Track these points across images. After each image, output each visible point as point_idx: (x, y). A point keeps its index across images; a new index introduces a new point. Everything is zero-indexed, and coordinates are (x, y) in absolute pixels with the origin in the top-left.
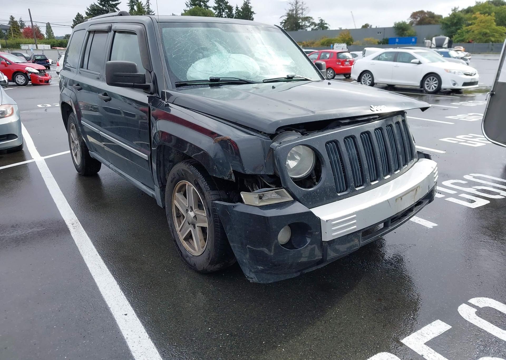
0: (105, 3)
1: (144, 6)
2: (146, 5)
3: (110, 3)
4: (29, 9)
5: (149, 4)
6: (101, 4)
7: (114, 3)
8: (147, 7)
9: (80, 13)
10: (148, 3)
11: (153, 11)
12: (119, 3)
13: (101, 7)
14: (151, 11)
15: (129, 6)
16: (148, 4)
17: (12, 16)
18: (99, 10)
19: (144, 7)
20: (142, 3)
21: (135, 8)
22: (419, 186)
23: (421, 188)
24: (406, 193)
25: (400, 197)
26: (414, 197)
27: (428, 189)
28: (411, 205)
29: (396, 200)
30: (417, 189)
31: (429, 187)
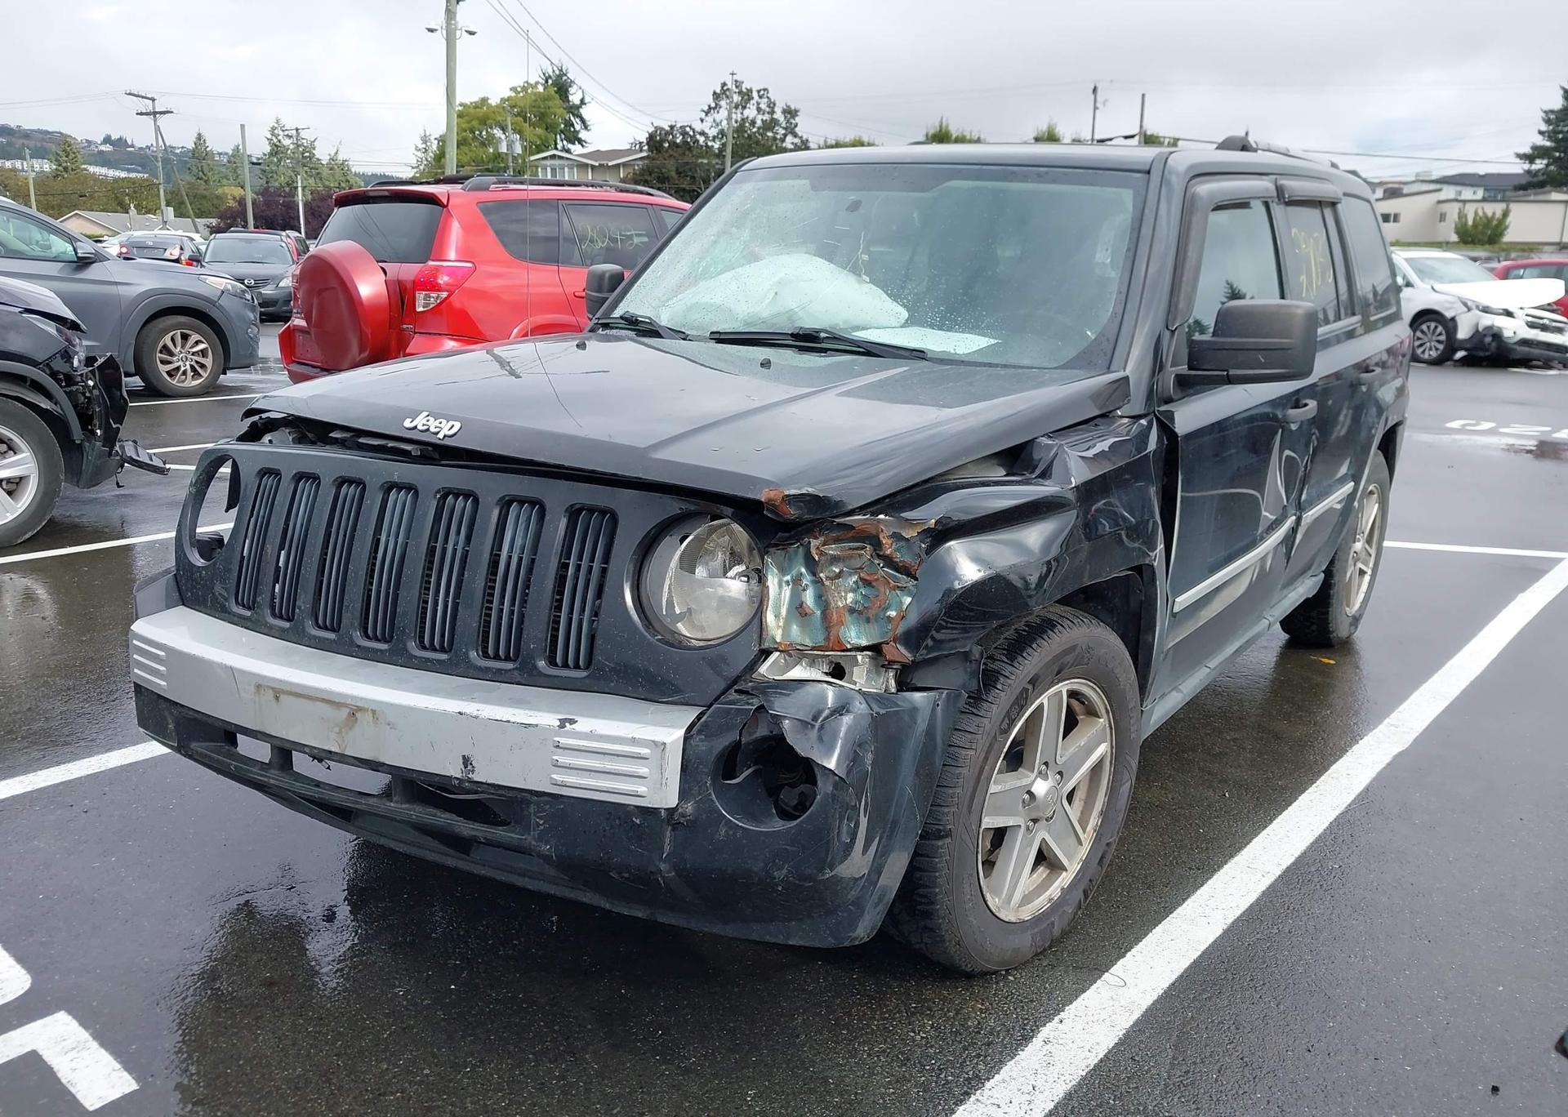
22: (374, 712)
23: (388, 727)
24: (294, 690)
25: (273, 689)
26: (337, 729)
27: (463, 766)
28: (326, 748)
29: (259, 687)
30: (354, 711)
31: (466, 761)
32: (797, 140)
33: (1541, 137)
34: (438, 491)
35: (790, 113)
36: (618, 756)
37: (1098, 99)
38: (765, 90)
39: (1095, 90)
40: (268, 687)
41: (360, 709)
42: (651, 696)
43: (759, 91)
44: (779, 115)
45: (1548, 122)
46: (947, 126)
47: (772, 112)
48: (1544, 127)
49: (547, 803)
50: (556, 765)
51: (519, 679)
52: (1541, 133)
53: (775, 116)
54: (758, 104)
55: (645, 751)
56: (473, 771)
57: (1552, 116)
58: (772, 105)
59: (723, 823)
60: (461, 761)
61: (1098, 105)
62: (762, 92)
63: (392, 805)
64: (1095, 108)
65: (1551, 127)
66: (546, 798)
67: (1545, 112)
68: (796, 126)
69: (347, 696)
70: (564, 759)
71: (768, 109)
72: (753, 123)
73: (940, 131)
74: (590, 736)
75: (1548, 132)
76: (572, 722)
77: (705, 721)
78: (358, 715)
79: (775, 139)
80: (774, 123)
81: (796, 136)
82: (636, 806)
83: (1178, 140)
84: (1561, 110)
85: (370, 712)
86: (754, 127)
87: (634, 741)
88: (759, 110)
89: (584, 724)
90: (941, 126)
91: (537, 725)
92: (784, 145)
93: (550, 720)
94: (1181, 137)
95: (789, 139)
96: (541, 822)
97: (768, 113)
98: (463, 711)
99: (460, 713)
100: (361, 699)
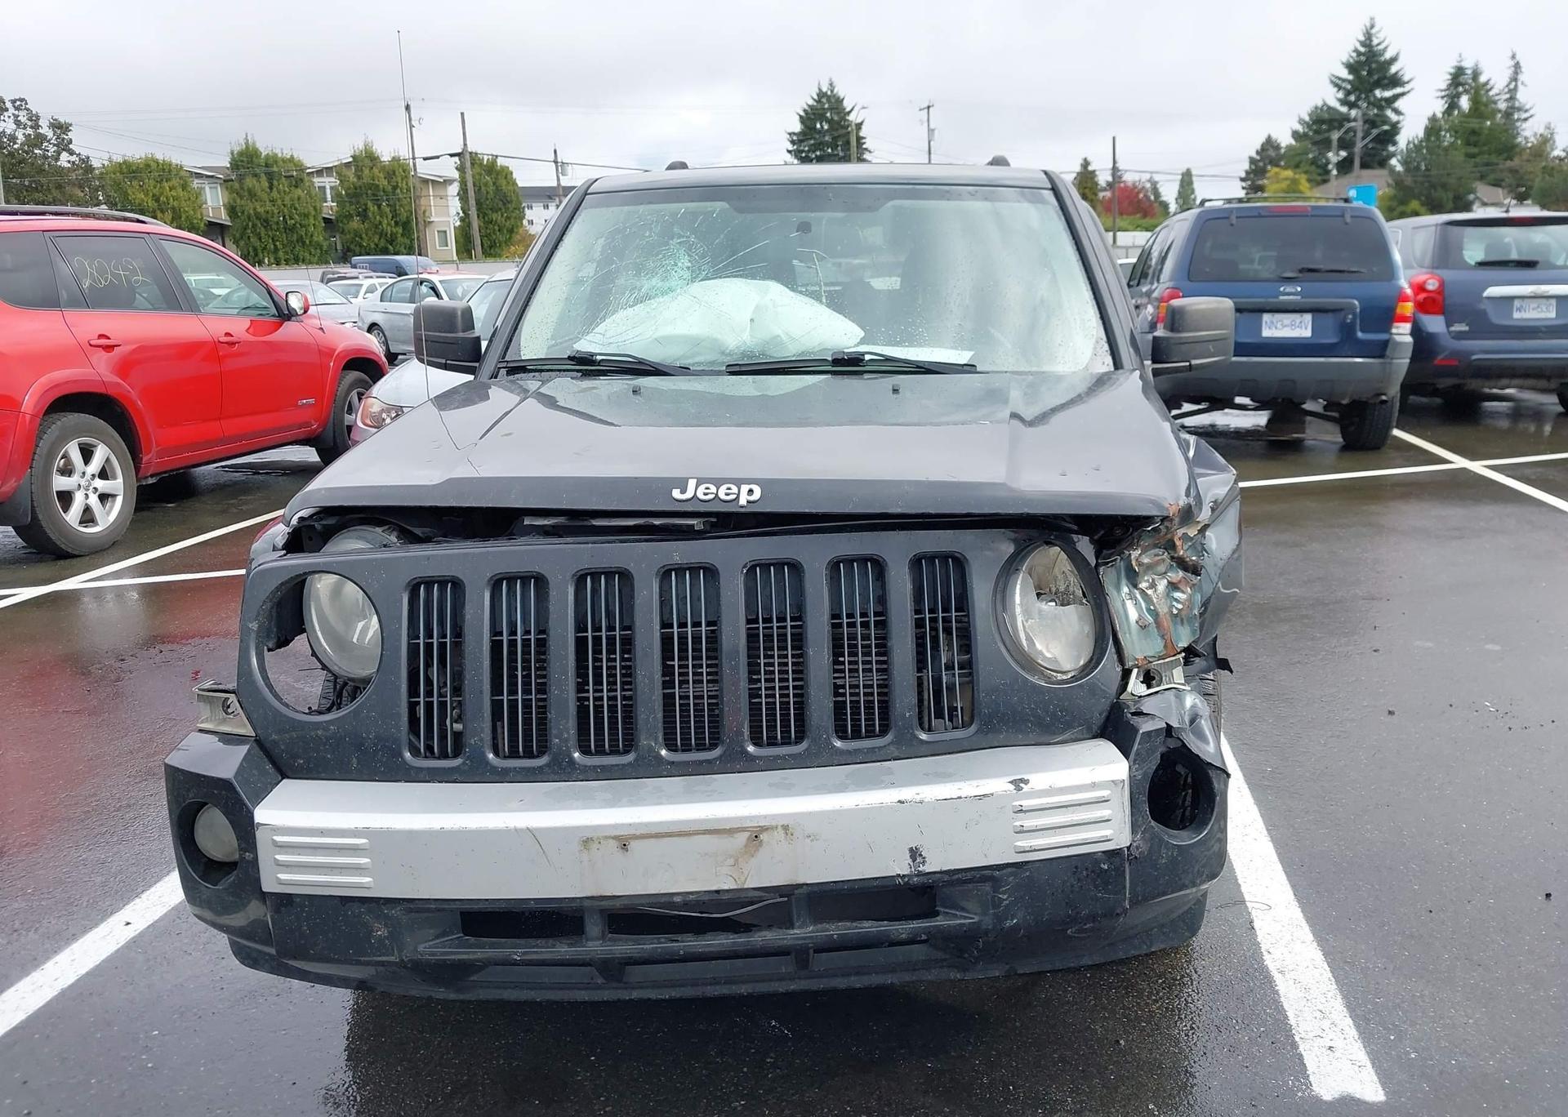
0: (1358, 99)
1: (1497, 95)
2: (1506, 90)
3: (1375, 96)
4: (1114, 138)
5: (1519, 83)
6: (1343, 102)
7: (1388, 94)
8: (1508, 96)
9: (1274, 136)
10: (1514, 83)
11: (1527, 107)
12: (1403, 94)
13: (1344, 109)
14: (1519, 109)
15: (1443, 97)
16: (1512, 86)
17: (1085, 160)
18: (1335, 120)
19: (1497, 98)
20: (1491, 83)
21: (1465, 102)
22: (786, 828)
23: (808, 840)
24: (654, 831)
25: (615, 838)
26: (731, 861)
27: (910, 861)
28: (714, 888)
29: (587, 842)
30: (756, 835)
31: (914, 853)
32: (74, 158)
33: (789, 155)
34: (744, 567)
35: (61, 128)
36: (1080, 805)
37: (412, 116)
38: (22, 100)
39: (408, 108)
40: (606, 838)
41: (764, 829)
42: (1042, 739)
43: (13, 102)
44: (45, 130)
45: (793, 142)
46: (254, 143)
47: (36, 126)
48: (790, 147)
49: (1011, 874)
50: (1021, 831)
51: (896, 754)
52: (789, 152)
53: (41, 131)
54: (16, 116)
55: (1105, 793)
56: (924, 863)
57: (795, 138)
58: (35, 119)
59: (1163, 847)
60: (908, 855)
61: (413, 123)
62: (18, 103)
63: (796, 931)
64: (412, 127)
65: (795, 147)
66: (1009, 870)
67: (790, 134)
68: (70, 142)
69: (741, 819)
70: (1030, 822)
71: (29, 123)
72: (13, 138)
73: (247, 147)
74: (1050, 792)
75: (794, 150)
76: (1026, 782)
77: (1137, 750)
78: (763, 837)
79: (45, 157)
80: (40, 139)
81: (72, 153)
82: (1103, 852)
83: (497, 156)
84: (800, 132)
85: (780, 829)
86: (15, 143)
87: (1094, 786)
88: (18, 123)
89: (1039, 780)
90: (247, 143)
91: (992, 794)
92: (59, 163)
93: (999, 785)
94: (499, 154)
95: (64, 156)
96: (1005, 897)
97: (31, 127)
98: (902, 799)
99: (900, 802)
100: (765, 817)
